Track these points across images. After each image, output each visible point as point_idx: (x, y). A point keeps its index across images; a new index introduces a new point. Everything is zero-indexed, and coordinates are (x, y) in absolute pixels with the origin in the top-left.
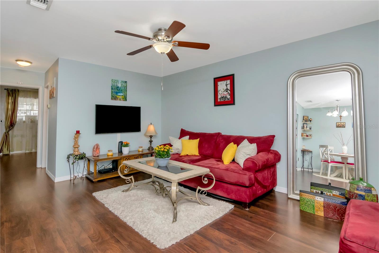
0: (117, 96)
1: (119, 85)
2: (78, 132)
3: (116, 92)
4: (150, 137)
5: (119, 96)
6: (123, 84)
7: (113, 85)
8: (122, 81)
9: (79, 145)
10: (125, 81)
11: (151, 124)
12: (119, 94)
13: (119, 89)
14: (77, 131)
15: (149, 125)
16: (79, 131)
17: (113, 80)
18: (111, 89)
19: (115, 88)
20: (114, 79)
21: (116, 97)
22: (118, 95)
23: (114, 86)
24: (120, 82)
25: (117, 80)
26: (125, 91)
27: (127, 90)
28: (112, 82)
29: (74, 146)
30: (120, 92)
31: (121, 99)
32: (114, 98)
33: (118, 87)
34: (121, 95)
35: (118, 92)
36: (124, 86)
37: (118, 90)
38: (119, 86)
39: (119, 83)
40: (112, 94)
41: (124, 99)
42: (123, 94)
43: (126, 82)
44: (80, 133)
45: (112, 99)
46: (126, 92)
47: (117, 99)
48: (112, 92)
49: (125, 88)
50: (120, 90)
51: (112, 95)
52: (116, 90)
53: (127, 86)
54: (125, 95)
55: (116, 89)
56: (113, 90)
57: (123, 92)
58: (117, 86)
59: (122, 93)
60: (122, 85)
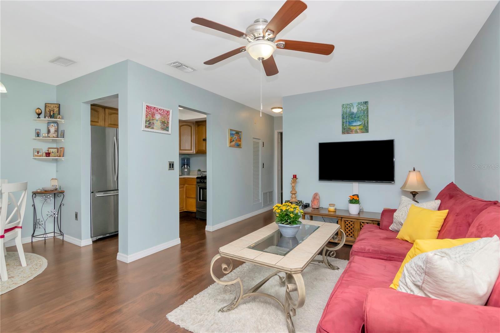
0: (351, 127)
1: (355, 110)
2: (295, 177)
3: (349, 122)
4: (413, 194)
5: (355, 126)
6: (362, 106)
7: (344, 112)
8: (358, 103)
9: (296, 191)
10: (364, 102)
11: (414, 170)
12: (354, 124)
13: (353, 116)
14: (294, 175)
15: (410, 171)
16: (296, 175)
17: (344, 105)
18: (342, 118)
19: (347, 117)
20: (345, 103)
21: (350, 129)
22: (353, 126)
23: (346, 114)
24: (355, 106)
25: (351, 104)
26: (365, 117)
27: (368, 116)
28: (343, 108)
29: (291, 191)
30: (356, 121)
31: (358, 131)
32: (346, 130)
33: (353, 114)
34: (358, 124)
35: (353, 121)
36: (362, 110)
37: (353, 118)
38: (354, 112)
39: (353, 107)
40: (343, 125)
41: (364, 130)
42: (360, 123)
43: (366, 103)
44: (297, 177)
45: (343, 133)
46: (368, 118)
47: (352, 131)
48: (343, 123)
49: (364, 113)
50: (355, 118)
51: (342, 128)
52: (350, 119)
53: (368, 108)
54: (365, 124)
55: (349, 117)
56: (344, 120)
57: (361, 120)
58: (350, 112)
59: (359, 121)
60: (358, 109)
